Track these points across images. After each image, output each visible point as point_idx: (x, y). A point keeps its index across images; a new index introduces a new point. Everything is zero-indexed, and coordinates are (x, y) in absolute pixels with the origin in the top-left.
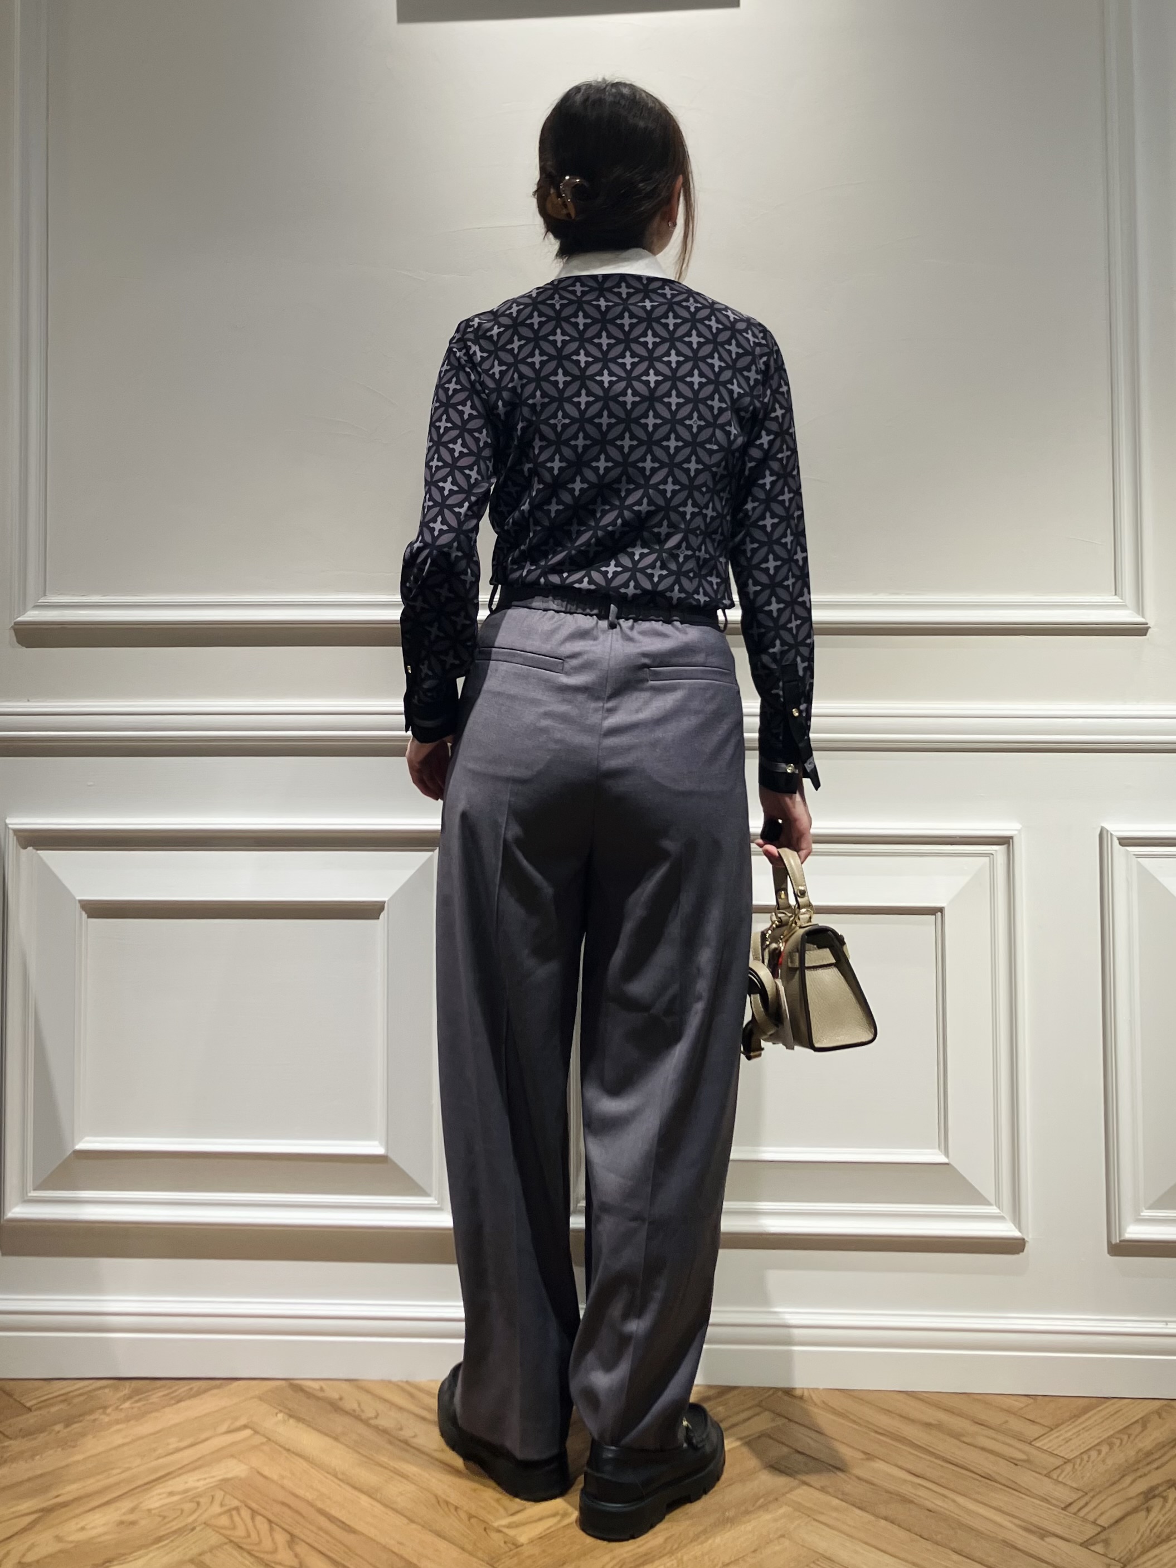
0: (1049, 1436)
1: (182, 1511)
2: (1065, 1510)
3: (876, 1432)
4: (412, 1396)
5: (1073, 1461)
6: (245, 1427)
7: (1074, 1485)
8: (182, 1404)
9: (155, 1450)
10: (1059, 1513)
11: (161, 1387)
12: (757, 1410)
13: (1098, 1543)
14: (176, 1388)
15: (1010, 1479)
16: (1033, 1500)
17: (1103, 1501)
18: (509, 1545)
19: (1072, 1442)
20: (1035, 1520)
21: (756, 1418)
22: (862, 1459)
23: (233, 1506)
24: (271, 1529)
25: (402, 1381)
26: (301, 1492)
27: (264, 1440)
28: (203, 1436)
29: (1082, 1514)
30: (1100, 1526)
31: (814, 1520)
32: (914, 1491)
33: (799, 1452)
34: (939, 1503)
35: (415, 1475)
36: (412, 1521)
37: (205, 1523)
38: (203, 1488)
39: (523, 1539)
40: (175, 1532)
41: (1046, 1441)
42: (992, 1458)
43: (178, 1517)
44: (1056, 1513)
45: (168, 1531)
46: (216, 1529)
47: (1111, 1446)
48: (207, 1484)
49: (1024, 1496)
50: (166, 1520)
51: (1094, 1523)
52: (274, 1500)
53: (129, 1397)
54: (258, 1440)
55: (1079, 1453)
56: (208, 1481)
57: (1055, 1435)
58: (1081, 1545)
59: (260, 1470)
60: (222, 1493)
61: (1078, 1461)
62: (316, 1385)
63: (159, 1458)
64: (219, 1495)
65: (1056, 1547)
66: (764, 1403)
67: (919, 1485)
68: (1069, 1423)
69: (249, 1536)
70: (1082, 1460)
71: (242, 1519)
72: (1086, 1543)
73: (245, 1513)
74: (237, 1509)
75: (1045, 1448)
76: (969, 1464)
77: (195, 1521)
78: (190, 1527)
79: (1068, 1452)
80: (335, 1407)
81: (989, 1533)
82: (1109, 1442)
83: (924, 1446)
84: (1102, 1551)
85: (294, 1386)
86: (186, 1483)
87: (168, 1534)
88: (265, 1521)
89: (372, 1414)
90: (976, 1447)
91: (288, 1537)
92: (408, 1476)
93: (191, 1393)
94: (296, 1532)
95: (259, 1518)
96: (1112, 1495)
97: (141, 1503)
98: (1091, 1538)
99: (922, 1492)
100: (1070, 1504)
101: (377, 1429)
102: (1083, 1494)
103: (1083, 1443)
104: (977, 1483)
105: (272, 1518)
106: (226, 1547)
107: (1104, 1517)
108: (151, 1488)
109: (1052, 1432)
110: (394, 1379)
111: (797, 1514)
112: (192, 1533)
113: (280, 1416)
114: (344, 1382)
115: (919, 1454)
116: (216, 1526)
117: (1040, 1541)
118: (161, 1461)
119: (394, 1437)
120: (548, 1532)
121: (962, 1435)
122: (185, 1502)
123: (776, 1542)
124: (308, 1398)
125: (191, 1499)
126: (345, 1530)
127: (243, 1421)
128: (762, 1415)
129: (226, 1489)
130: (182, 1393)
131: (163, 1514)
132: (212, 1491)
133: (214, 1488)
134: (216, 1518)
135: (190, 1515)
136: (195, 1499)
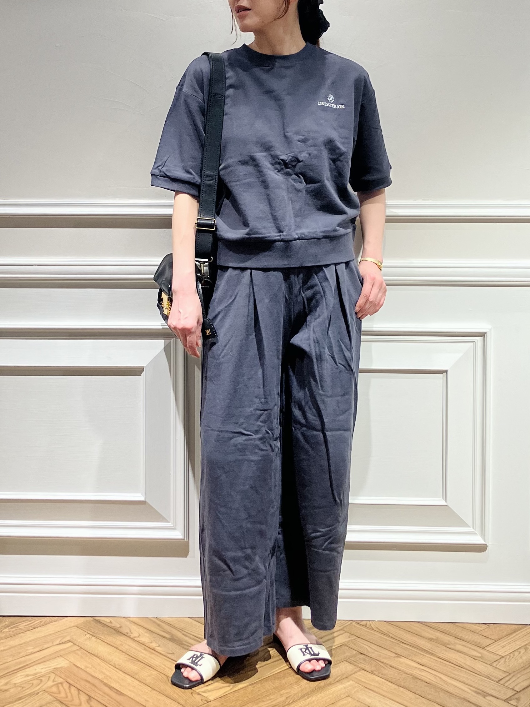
0: (494, 645)
1: (33, 684)
2: (498, 683)
3: (403, 643)
4: (159, 625)
5: (505, 657)
6: (69, 641)
7: (505, 670)
8: (36, 629)
9: (20, 653)
10: (496, 684)
11: (26, 620)
12: (342, 632)
13: (514, 699)
14: (33, 621)
15: (470, 666)
16: (482, 677)
17: (518, 678)
18: (204, 701)
19: (505, 648)
20: (481, 687)
21: (340, 636)
22: (395, 657)
23: (59, 682)
24: (79, 694)
25: (154, 618)
26: (96, 675)
27: (79, 648)
28: (46, 646)
29: (506, 685)
30: (516, 691)
31: (365, 687)
32: (420, 673)
33: (361, 653)
34: (431, 678)
35: (157, 666)
36: (154, 690)
37: (44, 690)
38: (44, 673)
39: (211, 698)
40: (28, 695)
41: (492, 647)
42: (463, 655)
43: (30, 687)
44: (492, 684)
45: (25, 694)
46: (50, 694)
47: (526, 649)
48: (46, 671)
49: (476, 675)
50: (24, 689)
51: (513, 689)
52: (82, 679)
53: (8, 626)
54: (75, 648)
55: (508, 653)
56: (47, 669)
57: (497, 644)
58: (504, 701)
59: (75, 663)
60: (54, 675)
61: (508, 657)
62: (107, 620)
63: (22, 657)
64: (53, 676)
65: (491, 701)
66: (345, 629)
67: (422, 669)
68: (506, 637)
69: (67, 697)
70: (510, 657)
71: (64, 688)
72: (507, 700)
73: (66, 686)
74: (61, 683)
75: (491, 650)
76: (450, 659)
77: (38, 690)
78: (36, 692)
79: (502, 653)
80: (118, 631)
81: (455, 694)
82: (525, 647)
83: (427, 650)
84: (515, 704)
85: (96, 620)
86: (36, 670)
87: (24, 696)
88: (76, 689)
89: (137, 636)
90: (454, 650)
91: (87, 697)
92: (154, 667)
93: (41, 624)
94: (92, 695)
95: (73, 689)
96: (523, 675)
97: (11, 680)
98: (510, 697)
99: (424, 674)
100: (502, 679)
101: (138, 642)
102: (507, 674)
103: (511, 648)
104: (452, 668)
105: (80, 688)
106: (54, 702)
107: (519, 686)
108: (16, 672)
109: (495, 643)
110: (150, 616)
111: (357, 685)
112: (37, 695)
113: (88, 636)
114: (123, 618)
115: (424, 654)
116: (50, 692)
117: (483, 699)
118: (23, 659)
119: (148, 647)
120: (225, 694)
121: (449, 644)
122: (34, 680)
123: (345, 699)
124: (102, 626)
125: (38, 678)
126: (118, 694)
127: (68, 638)
128: (343, 635)
129: (57, 673)
130: (36, 624)
131: (22, 686)
132: (48, 674)
133: (49, 673)
134: (50, 688)
135: (36, 686)
136: (40, 678)
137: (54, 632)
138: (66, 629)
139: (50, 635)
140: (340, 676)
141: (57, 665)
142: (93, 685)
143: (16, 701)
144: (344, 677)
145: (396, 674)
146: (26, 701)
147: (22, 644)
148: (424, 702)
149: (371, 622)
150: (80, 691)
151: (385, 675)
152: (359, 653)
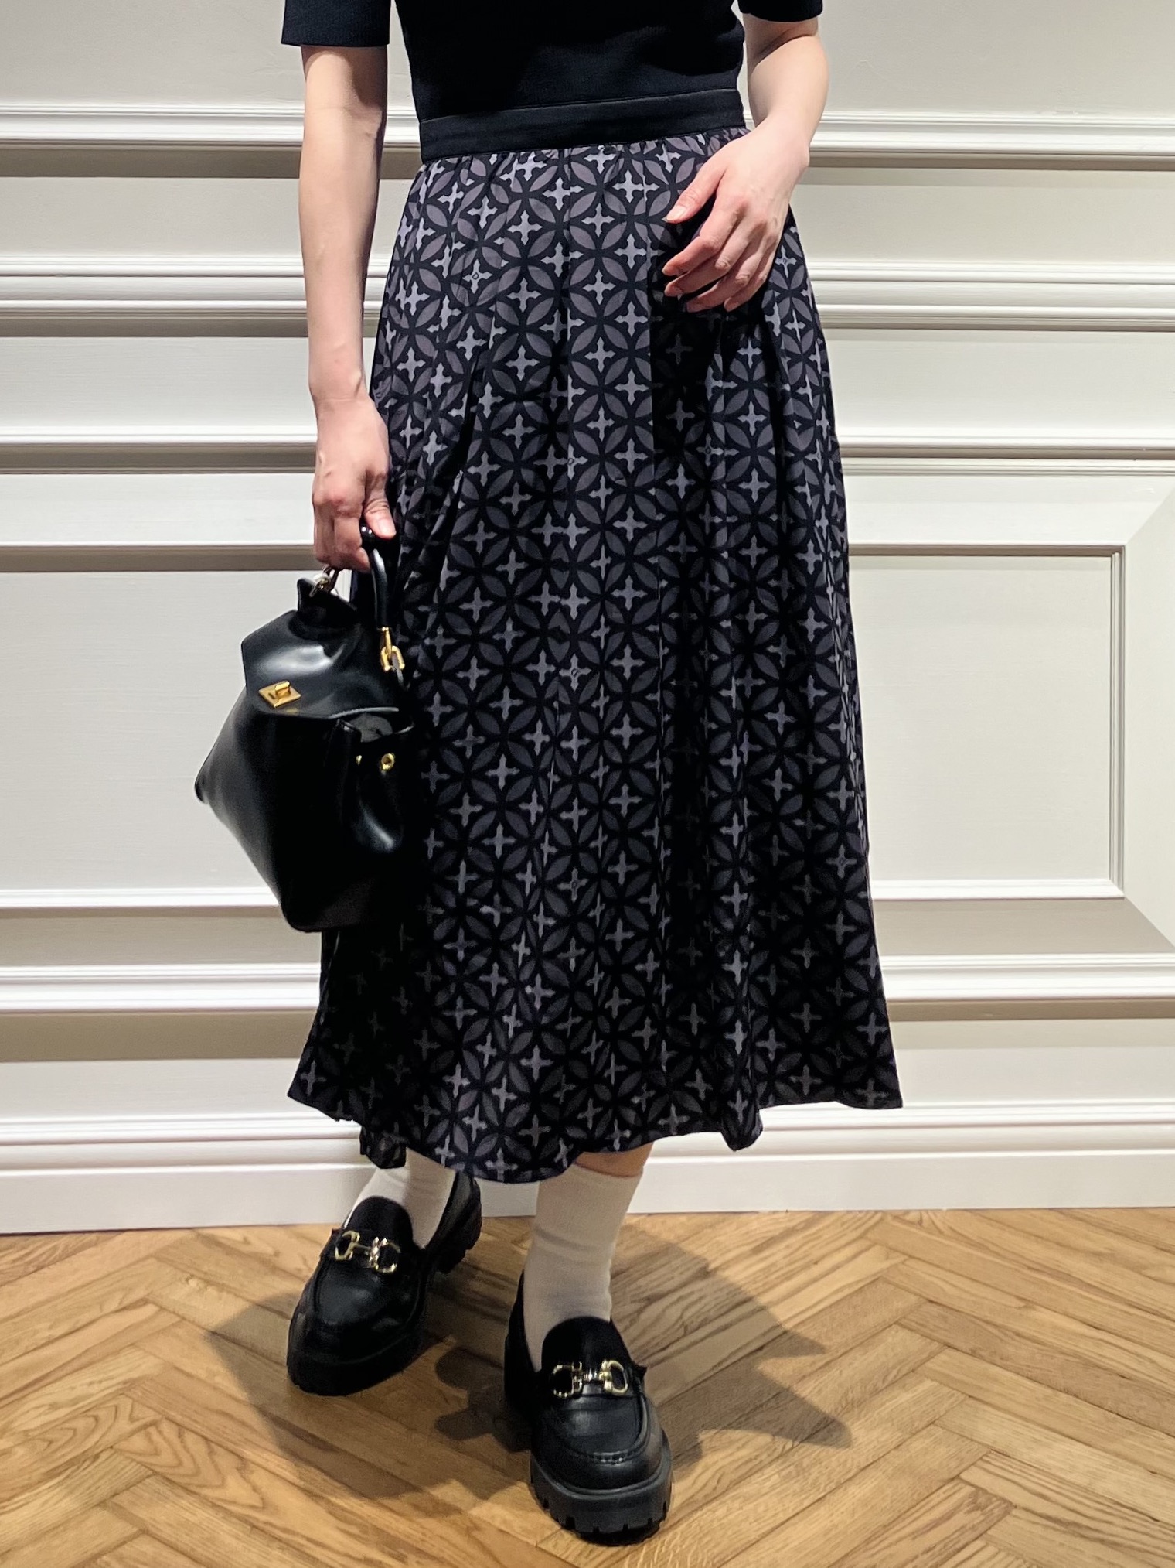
1: (75, 1430)
3: (1030, 1268)
6: (144, 1302)
8: (45, 1270)
9: (17, 1342)
11: (10, 1247)
12: (863, 1244)
21: (862, 1256)
22: (1020, 1308)
23: (148, 1420)
24: (211, 1453)
27: (178, 1319)
28: (84, 1319)
32: (1096, 1350)
33: (931, 1302)
34: (1133, 1365)
37: (112, 1448)
38: (100, 1395)
40: (70, 1463)
43: (71, 1439)
46: (130, 1455)
48: (104, 1389)
50: (54, 1446)
52: (207, 1408)
54: (165, 1320)
56: (105, 1384)
59: (178, 1365)
60: (130, 1401)
62: (236, 1236)
64: (125, 1404)
66: (869, 1235)
67: (1102, 1340)
69: (180, 1464)
71: (165, 1438)
73: (169, 1430)
74: (154, 1424)
77: (97, 1444)
78: (90, 1455)
80: (269, 1265)
85: (206, 1238)
86: (73, 1388)
87: (60, 1466)
88: (199, 1438)
91: (236, 1462)
93: (57, 1253)
95: (190, 1438)
97: (12, 1422)
99: (1108, 1352)
105: (209, 1435)
106: (148, 1480)
108: (20, 1399)
111: (945, 1390)
112: (96, 1464)
113: (193, 1283)
115: (1094, 1297)
116: (131, 1453)
118: (31, 1358)
121: (1145, 1268)
122: (75, 1418)
123: (925, 1432)
124: (227, 1254)
125: (85, 1413)
126: (320, 1448)
127: (140, 1293)
128: (871, 1252)
129: (134, 1396)
130: (41, 1255)
131: (48, 1436)
132: (113, 1398)
133: (116, 1395)
134: (125, 1440)
135: (88, 1436)
136: (90, 1412)
137: (95, 1277)
138: (128, 1266)
139: (88, 1284)
140: (894, 1367)
141: (130, 1371)
142: (243, 1424)
143: (40, 1482)
144: (905, 1371)
145: (1038, 1357)
146: (69, 1482)
147: (18, 1315)
148: (1132, 1429)
149: (931, 1214)
150: (213, 1445)
151: (1007, 1359)
152: (929, 1304)
